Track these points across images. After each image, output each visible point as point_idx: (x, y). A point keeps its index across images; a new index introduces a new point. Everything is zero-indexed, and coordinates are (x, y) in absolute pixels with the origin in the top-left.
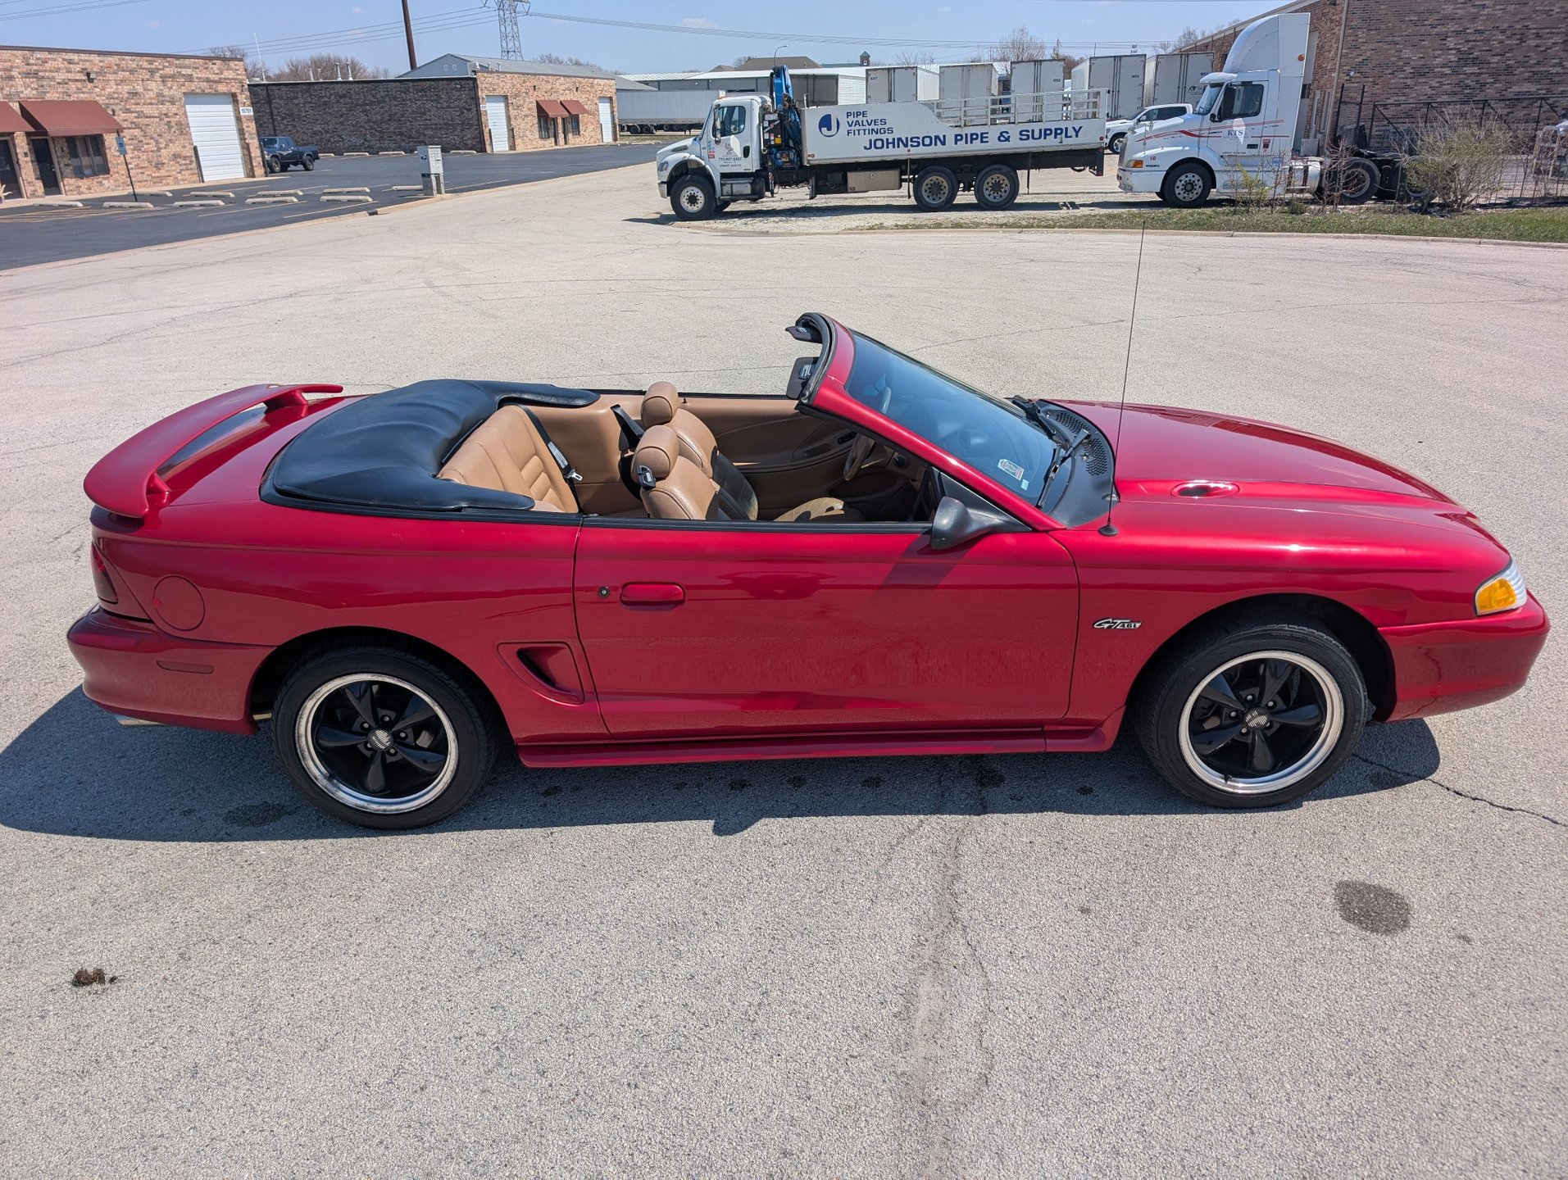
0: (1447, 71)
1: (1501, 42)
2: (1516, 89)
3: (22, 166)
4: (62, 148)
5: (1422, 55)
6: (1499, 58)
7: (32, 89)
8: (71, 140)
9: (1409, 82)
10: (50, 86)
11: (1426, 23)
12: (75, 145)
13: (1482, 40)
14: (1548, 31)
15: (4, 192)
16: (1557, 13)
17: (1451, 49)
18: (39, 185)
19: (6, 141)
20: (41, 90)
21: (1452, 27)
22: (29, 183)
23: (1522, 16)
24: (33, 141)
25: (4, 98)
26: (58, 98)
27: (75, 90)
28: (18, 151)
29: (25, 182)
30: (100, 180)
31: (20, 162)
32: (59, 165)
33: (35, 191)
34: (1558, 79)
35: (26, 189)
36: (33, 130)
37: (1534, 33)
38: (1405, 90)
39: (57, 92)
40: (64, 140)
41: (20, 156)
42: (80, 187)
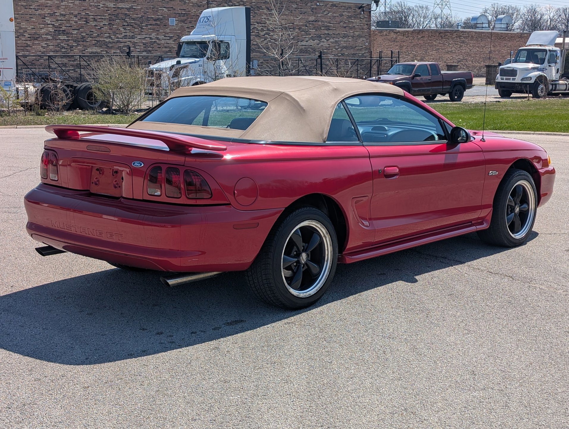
0: (50, 37)
1: (76, 22)
2: (89, 50)
5: (33, 27)
6: (77, 31)
9: (29, 43)
11: (31, 7)
13: (65, 20)
14: (99, 17)
16: (102, 7)
17: (49, 24)
21: (47, 11)
23: (84, 8)
34: (111, 45)
37: (92, 18)
38: (27, 48)
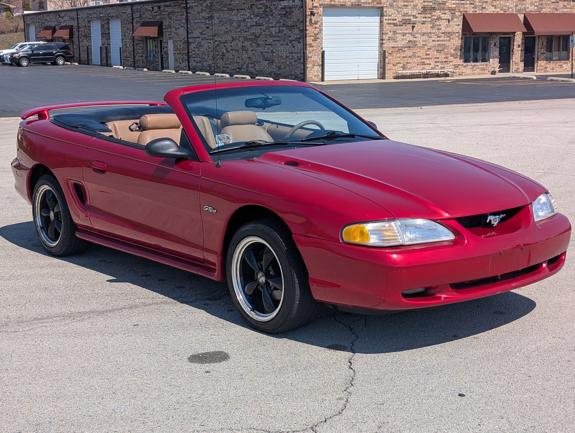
3: (515, 53)
4: (543, 42)
7: (535, 6)
8: (550, 39)
10: (546, 4)
12: (552, 41)
15: (499, 68)
18: (522, 65)
19: (510, 37)
20: (540, 6)
22: (516, 63)
24: (526, 37)
25: (516, 11)
26: (550, 11)
27: (562, 6)
28: (515, 43)
29: (514, 63)
30: (561, 64)
31: (514, 50)
32: (538, 53)
33: (518, 69)
35: (513, 67)
36: (526, 31)
39: (550, 8)
40: (546, 37)
41: (515, 47)
42: (547, 68)
